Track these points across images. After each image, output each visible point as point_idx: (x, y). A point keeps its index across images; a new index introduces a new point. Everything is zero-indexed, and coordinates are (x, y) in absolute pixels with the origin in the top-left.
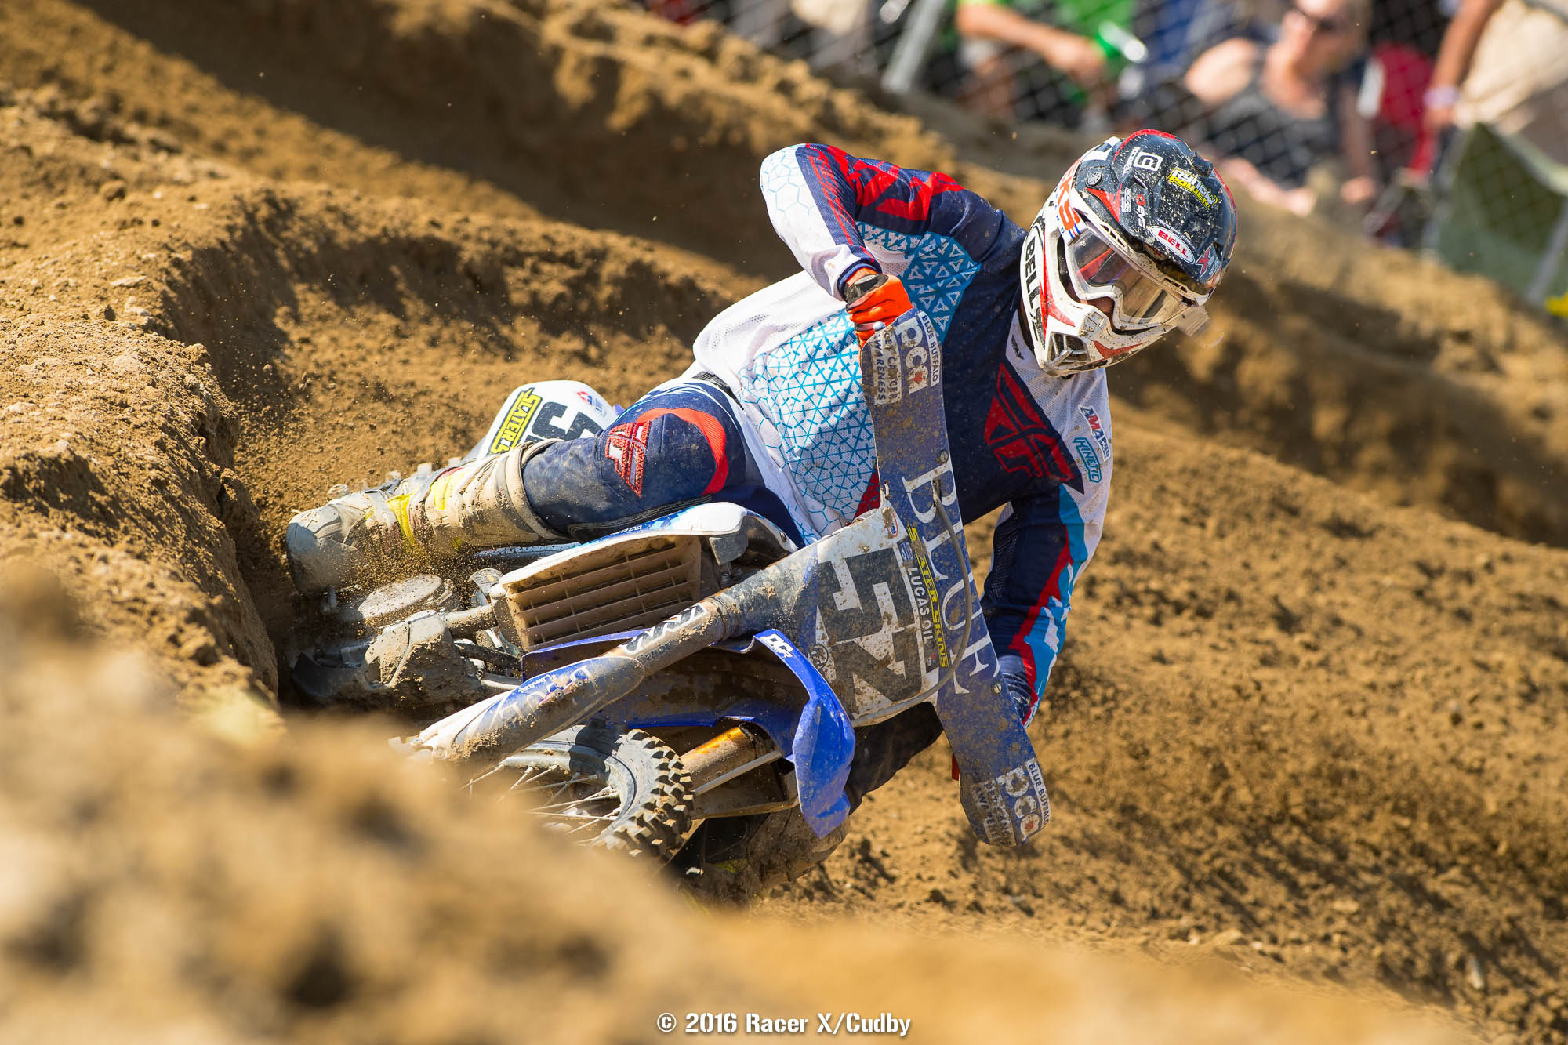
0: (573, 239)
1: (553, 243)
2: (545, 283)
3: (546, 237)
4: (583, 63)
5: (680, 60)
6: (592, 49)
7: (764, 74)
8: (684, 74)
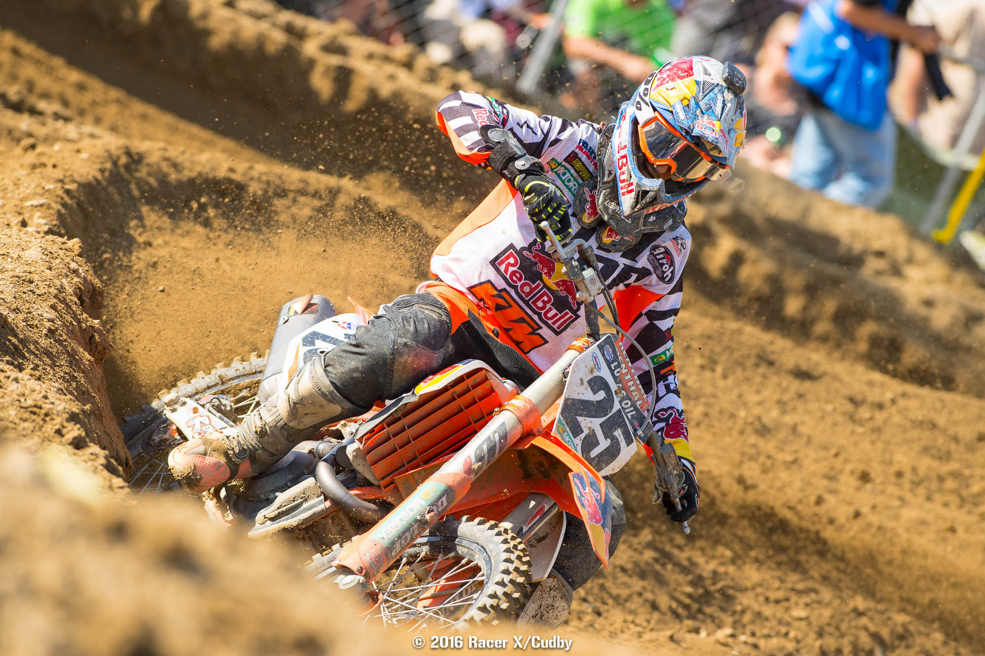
0: (320, 182)
1: (307, 184)
2: (300, 209)
3: (302, 181)
4: (328, 69)
5: (390, 69)
6: (335, 60)
7: (442, 78)
8: (392, 77)
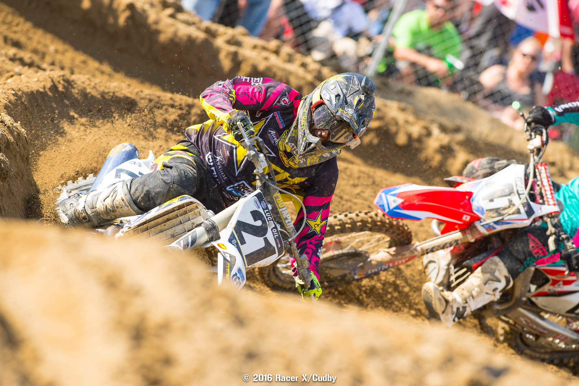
0: (181, 100)
1: (174, 101)
2: (170, 115)
3: (171, 99)
4: (229, 54)
5: (265, 54)
6: (233, 49)
7: (296, 60)
8: (266, 59)
